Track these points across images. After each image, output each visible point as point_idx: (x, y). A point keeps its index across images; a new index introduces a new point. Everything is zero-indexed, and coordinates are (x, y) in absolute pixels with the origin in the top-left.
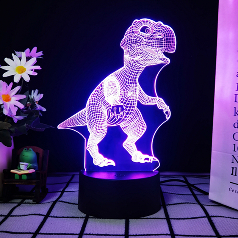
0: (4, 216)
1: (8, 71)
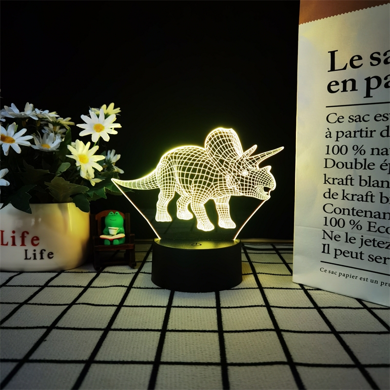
0: (83, 287)
1: (84, 129)
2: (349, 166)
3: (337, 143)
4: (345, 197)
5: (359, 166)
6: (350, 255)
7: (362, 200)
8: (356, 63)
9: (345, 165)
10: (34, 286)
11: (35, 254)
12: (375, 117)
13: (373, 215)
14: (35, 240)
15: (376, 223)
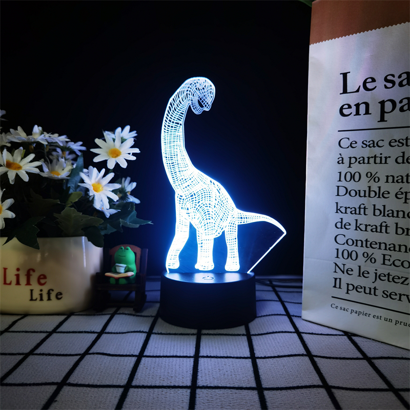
0: (96, 332)
2: (362, 194)
3: (350, 170)
4: (358, 227)
5: (373, 194)
6: (363, 290)
7: (376, 231)
8: (369, 86)
9: (358, 193)
10: (41, 332)
11: (41, 295)
12: (390, 142)
13: (388, 247)
14: (42, 279)
15: (390, 256)
